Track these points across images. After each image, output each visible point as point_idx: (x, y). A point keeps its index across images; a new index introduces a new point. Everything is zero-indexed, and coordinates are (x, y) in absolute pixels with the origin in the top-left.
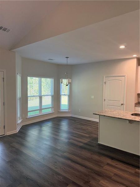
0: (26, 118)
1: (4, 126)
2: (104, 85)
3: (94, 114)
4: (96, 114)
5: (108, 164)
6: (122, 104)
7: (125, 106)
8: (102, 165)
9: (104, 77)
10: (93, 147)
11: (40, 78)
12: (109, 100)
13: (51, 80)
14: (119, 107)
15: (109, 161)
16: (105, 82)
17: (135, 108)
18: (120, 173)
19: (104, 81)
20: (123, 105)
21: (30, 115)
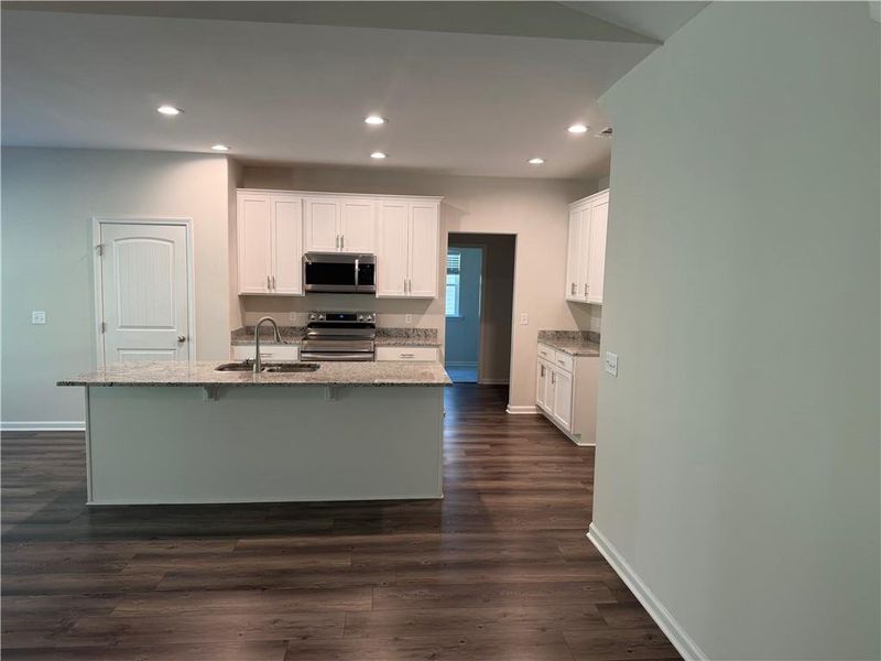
2: (97, 259)
3: (60, 384)
4: (73, 384)
5: (138, 557)
6: (182, 340)
7: (193, 345)
8: (116, 567)
9: (95, 222)
10: (67, 522)
12: (122, 327)
14: (172, 352)
15: (144, 547)
16: (101, 246)
17: (232, 351)
18: (188, 566)
19: (96, 242)
20: (185, 343)
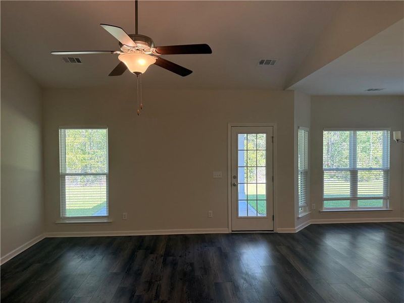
0: (320, 212)
1: (273, 216)
11: (352, 132)
13: (384, 133)
21: (328, 206)
